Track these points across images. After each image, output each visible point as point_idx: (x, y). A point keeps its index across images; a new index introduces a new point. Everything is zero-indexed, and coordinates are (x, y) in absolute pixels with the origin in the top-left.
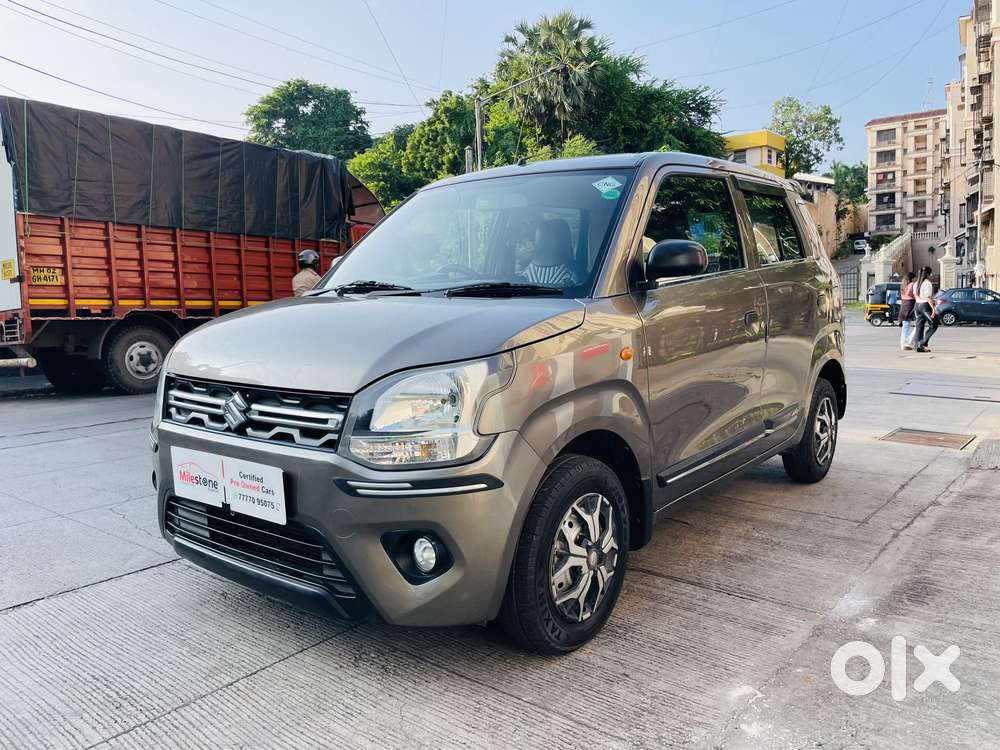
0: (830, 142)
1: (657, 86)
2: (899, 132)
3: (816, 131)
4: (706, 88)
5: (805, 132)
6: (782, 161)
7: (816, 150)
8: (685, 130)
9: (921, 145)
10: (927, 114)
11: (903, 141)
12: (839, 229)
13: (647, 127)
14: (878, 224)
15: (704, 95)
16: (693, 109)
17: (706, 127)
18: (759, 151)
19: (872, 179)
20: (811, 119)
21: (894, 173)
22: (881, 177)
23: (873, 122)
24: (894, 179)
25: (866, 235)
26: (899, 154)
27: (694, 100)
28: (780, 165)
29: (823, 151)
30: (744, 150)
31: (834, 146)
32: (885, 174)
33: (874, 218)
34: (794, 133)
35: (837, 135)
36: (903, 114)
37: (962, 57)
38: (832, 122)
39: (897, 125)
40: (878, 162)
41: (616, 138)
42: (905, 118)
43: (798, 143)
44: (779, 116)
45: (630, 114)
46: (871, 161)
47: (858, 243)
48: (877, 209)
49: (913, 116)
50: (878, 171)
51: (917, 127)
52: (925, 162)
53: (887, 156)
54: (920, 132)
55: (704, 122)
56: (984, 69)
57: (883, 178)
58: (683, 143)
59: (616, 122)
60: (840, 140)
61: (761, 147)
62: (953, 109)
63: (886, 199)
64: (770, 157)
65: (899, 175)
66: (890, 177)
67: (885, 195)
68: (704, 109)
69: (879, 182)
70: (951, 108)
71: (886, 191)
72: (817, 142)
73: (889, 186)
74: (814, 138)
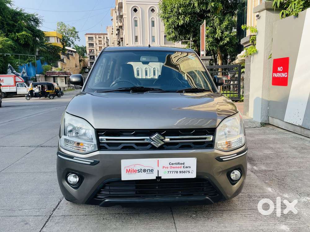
0: (76, 38)
1: (18, 10)
2: (94, 38)
3: (71, 34)
4: (37, 15)
5: (68, 34)
6: (61, 42)
7: (72, 40)
8: (30, 28)
9: (100, 43)
10: (101, 34)
11: (95, 41)
12: (80, 65)
13: (17, 24)
14: (91, 64)
15: (36, 16)
16: (32, 21)
17: (38, 28)
18: (54, 38)
19: (88, 51)
20: (69, 30)
21: (94, 50)
22: (90, 51)
23: (87, 34)
24: (94, 52)
25: (88, 67)
26: (95, 44)
27: (33, 18)
28: (61, 43)
29: (74, 41)
30: (49, 37)
31: (77, 40)
32: (91, 50)
33: (89, 63)
34: (64, 34)
35: (78, 36)
36: (95, 33)
37: (112, 20)
38: (76, 32)
39: (93, 36)
40: (89, 46)
41: (4, 26)
42: (95, 34)
43: (66, 37)
44: (59, 28)
45: (9, 18)
46: (87, 46)
47: (86, 70)
48: (90, 60)
49: (98, 34)
50: (89, 49)
51: (99, 38)
52: (102, 48)
53: (91, 45)
54: (100, 39)
55: (37, 26)
56: (120, 24)
57: (91, 51)
58: (31, 32)
59: (3, 20)
60: (79, 38)
61: (55, 37)
62: (110, 34)
63: (92, 57)
64: (57, 40)
65: (95, 51)
66: (93, 51)
67: (92, 56)
68: (37, 21)
69: (90, 52)
70: (108, 34)
71: (92, 55)
72: (72, 38)
73: (93, 54)
74: (71, 36)
